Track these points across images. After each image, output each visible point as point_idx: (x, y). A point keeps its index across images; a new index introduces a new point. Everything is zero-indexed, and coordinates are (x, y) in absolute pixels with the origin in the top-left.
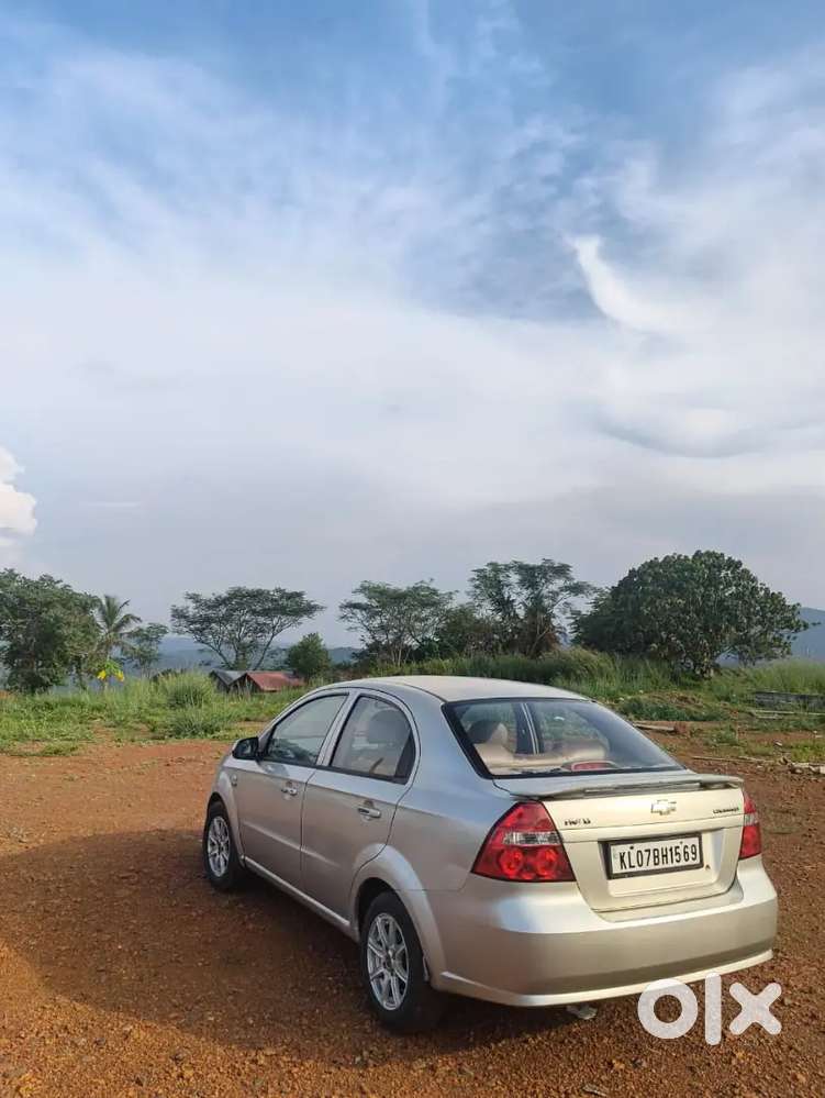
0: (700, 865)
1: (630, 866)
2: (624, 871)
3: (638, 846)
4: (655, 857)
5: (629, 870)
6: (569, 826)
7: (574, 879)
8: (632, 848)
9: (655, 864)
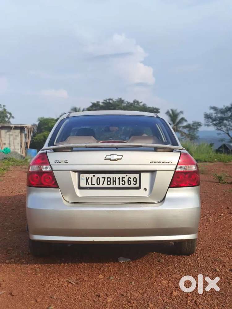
0: (139, 188)
1: (92, 184)
2: (88, 186)
3: (97, 175)
4: (108, 181)
5: (91, 186)
6: (57, 163)
7: (58, 187)
8: (94, 176)
9: (108, 184)
